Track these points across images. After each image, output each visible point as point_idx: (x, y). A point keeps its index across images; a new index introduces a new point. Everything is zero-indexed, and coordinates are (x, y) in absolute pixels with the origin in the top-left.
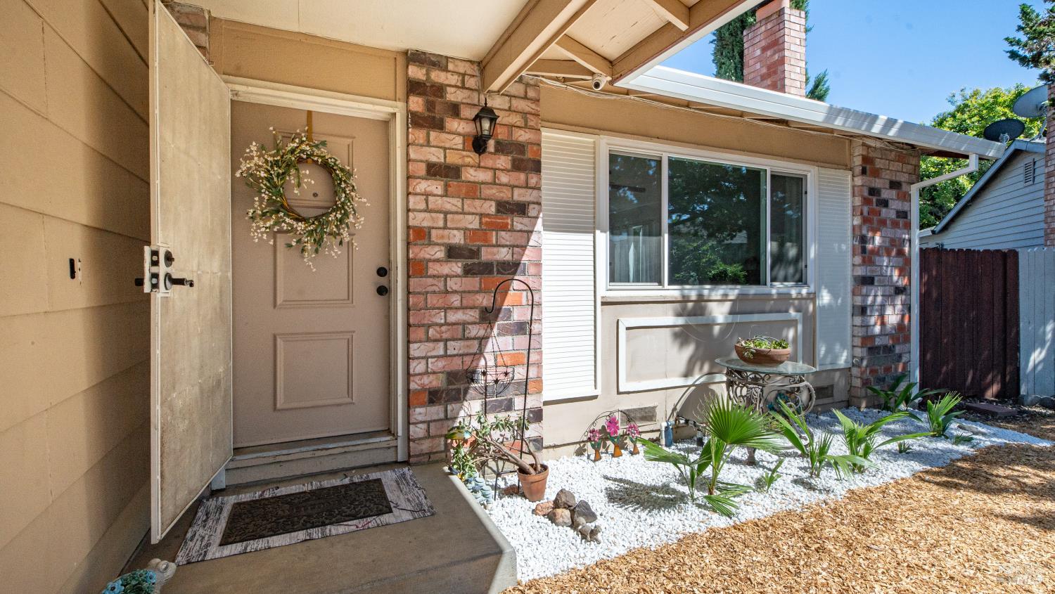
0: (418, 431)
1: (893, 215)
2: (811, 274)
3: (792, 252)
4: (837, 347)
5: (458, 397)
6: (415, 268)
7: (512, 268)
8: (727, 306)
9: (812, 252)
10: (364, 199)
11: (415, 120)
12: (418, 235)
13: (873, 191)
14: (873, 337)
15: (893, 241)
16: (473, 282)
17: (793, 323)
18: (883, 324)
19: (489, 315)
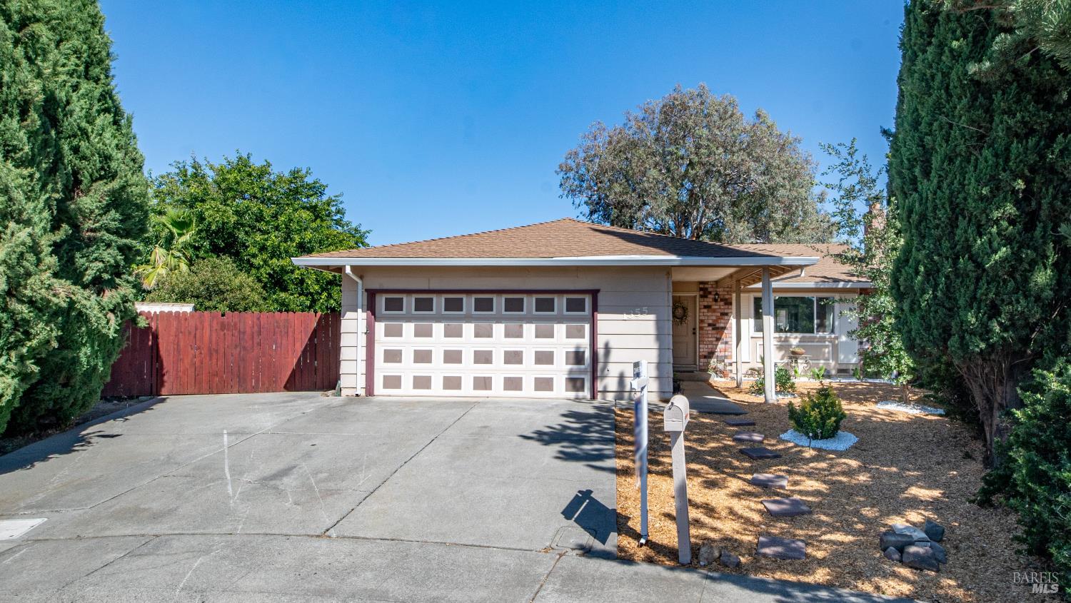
0: (701, 364)
2: (836, 330)
5: (711, 358)
6: (701, 328)
7: (724, 328)
8: (798, 340)
9: (836, 324)
10: (690, 314)
11: (701, 296)
12: (702, 321)
16: (714, 332)
19: (718, 339)
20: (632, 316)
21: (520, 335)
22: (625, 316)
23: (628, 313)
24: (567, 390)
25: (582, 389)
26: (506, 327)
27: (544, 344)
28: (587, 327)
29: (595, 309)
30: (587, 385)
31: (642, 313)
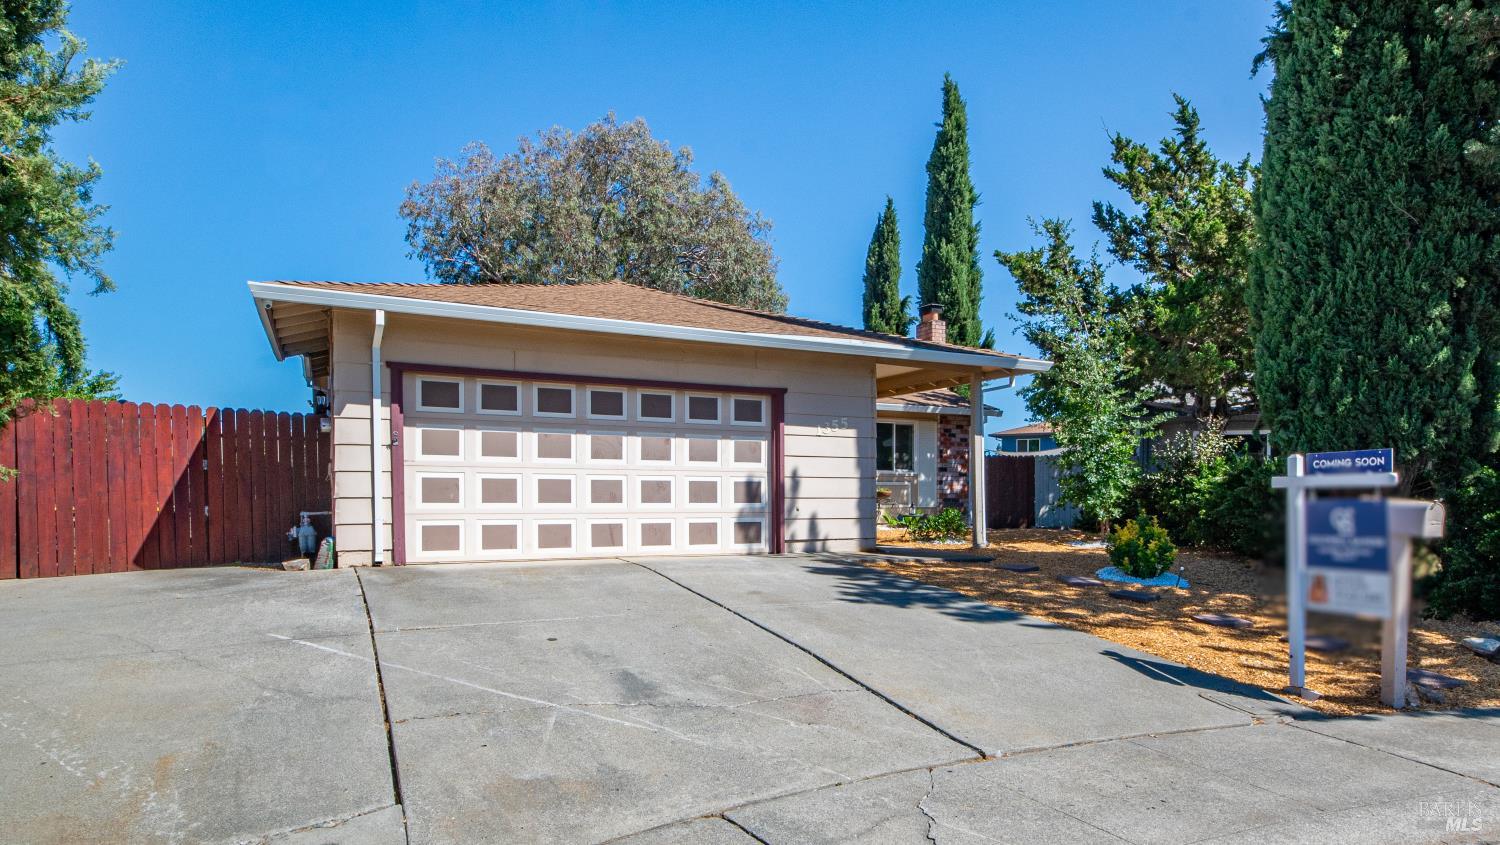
1: (958, 440)
2: (915, 466)
3: (906, 458)
4: (929, 500)
9: (916, 459)
13: (946, 430)
14: (946, 495)
15: (958, 453)
17: (905, 487)
18: (952, 489)
20: (828, 431)
21: (666, 456)
22: (820, 431)
23: (824, 426)
24: (736, 542)
25: (758, 539)
26: (643, 442)
27: (703, 471)
28: (764, 445)
29: (778, 417)
30: (765, 534)
31: (841, 426)
